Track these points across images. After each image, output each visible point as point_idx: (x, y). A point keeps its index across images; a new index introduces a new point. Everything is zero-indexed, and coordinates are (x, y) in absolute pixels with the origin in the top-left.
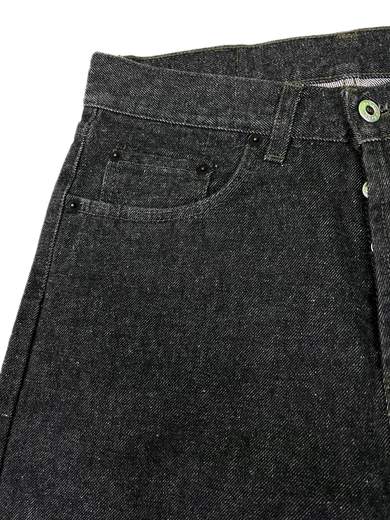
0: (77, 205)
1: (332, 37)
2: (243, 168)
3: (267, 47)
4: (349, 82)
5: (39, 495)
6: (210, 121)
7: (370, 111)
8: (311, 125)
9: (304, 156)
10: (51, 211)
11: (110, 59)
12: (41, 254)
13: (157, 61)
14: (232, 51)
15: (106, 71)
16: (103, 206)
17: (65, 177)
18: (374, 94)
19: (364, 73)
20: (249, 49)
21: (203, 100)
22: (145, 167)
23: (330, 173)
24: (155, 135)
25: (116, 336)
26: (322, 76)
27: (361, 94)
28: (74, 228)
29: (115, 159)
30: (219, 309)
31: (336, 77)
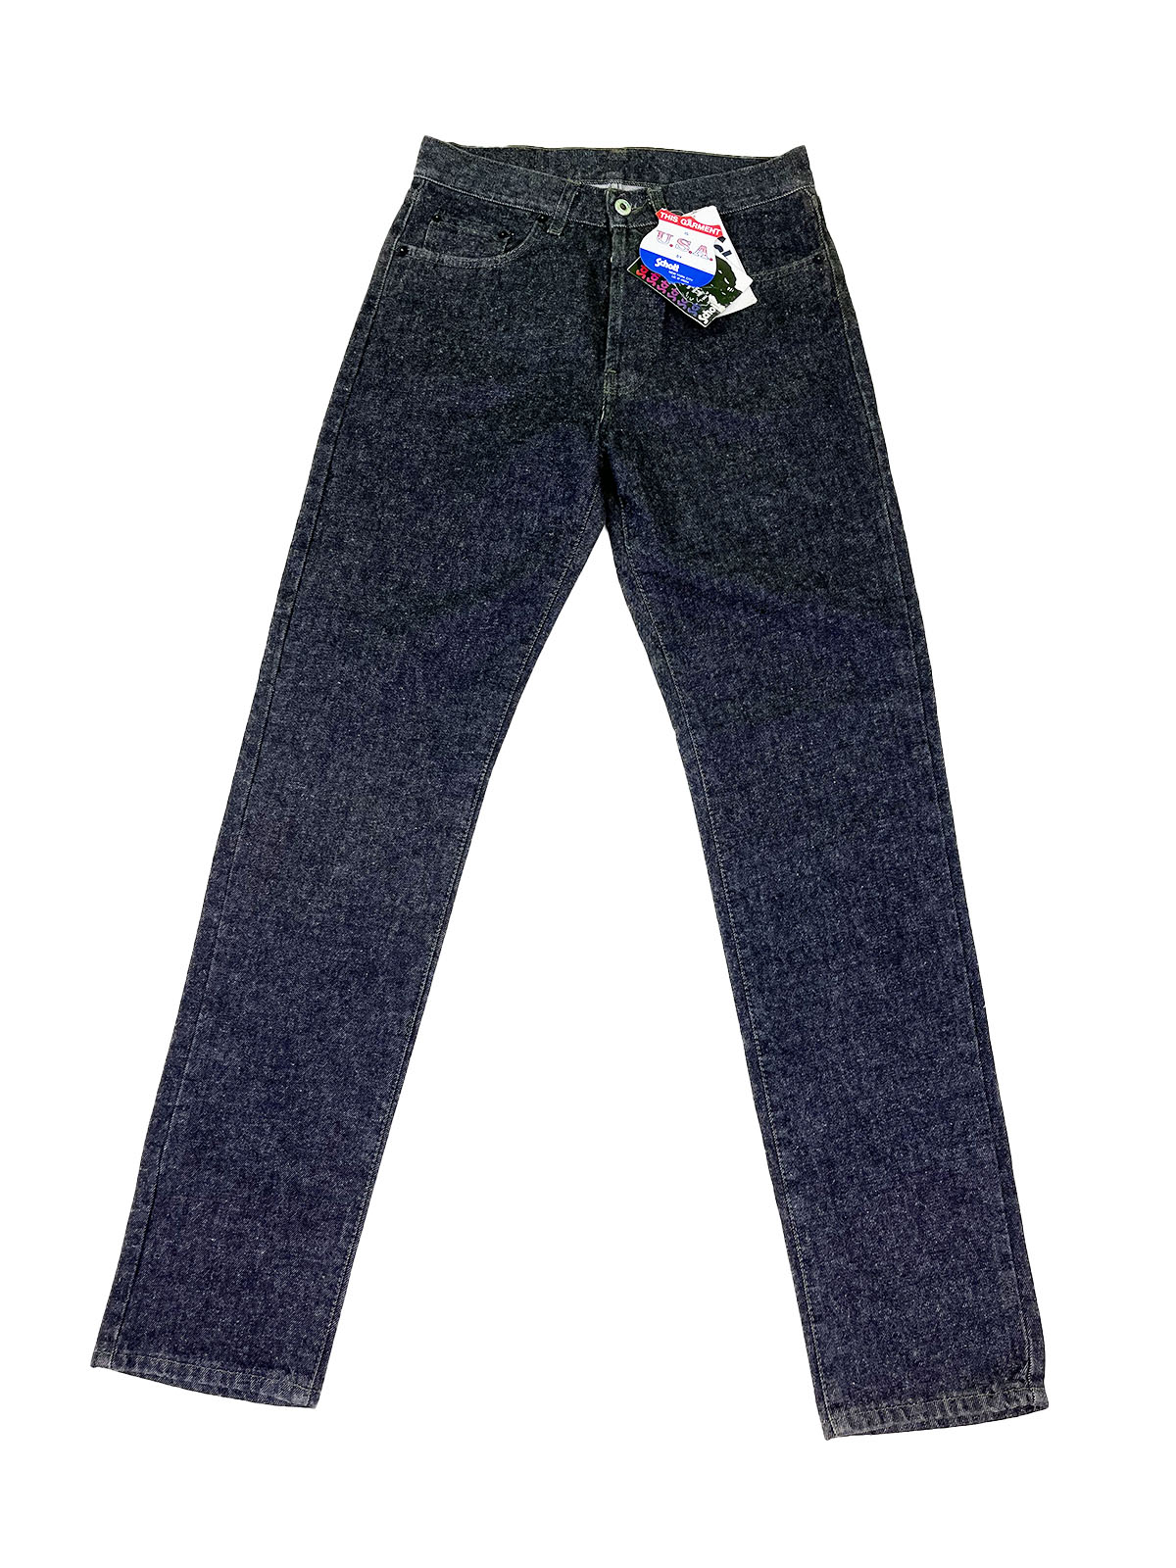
0: (406, 251)
1: (608, 151)
2: (531, 237)
3: (559, 151)
4: (615, 186)
5: (368, 443)
6: (512, 201)
7: (624, 207)
8: (583, 213)
9: (575, 233)
10: (384, 253)
11: (438, 143)
12: (375, 283)
13: (473, 150)
14: (533, 150)
15: (433, 152)
16: (428, 254)
17: (395, 229)
18: (629, 196)
19: (626, 180)
20: (546, 151)
21: (507, 185)
22: (460, 228)
23: (592, 247)
24: (468, 206)
25: (432, 341)
26: (594, 179)
27: (618, 194)
28: (402, 268)
29: (437, 220)
30: (505, 330)
31: (605, 180)
